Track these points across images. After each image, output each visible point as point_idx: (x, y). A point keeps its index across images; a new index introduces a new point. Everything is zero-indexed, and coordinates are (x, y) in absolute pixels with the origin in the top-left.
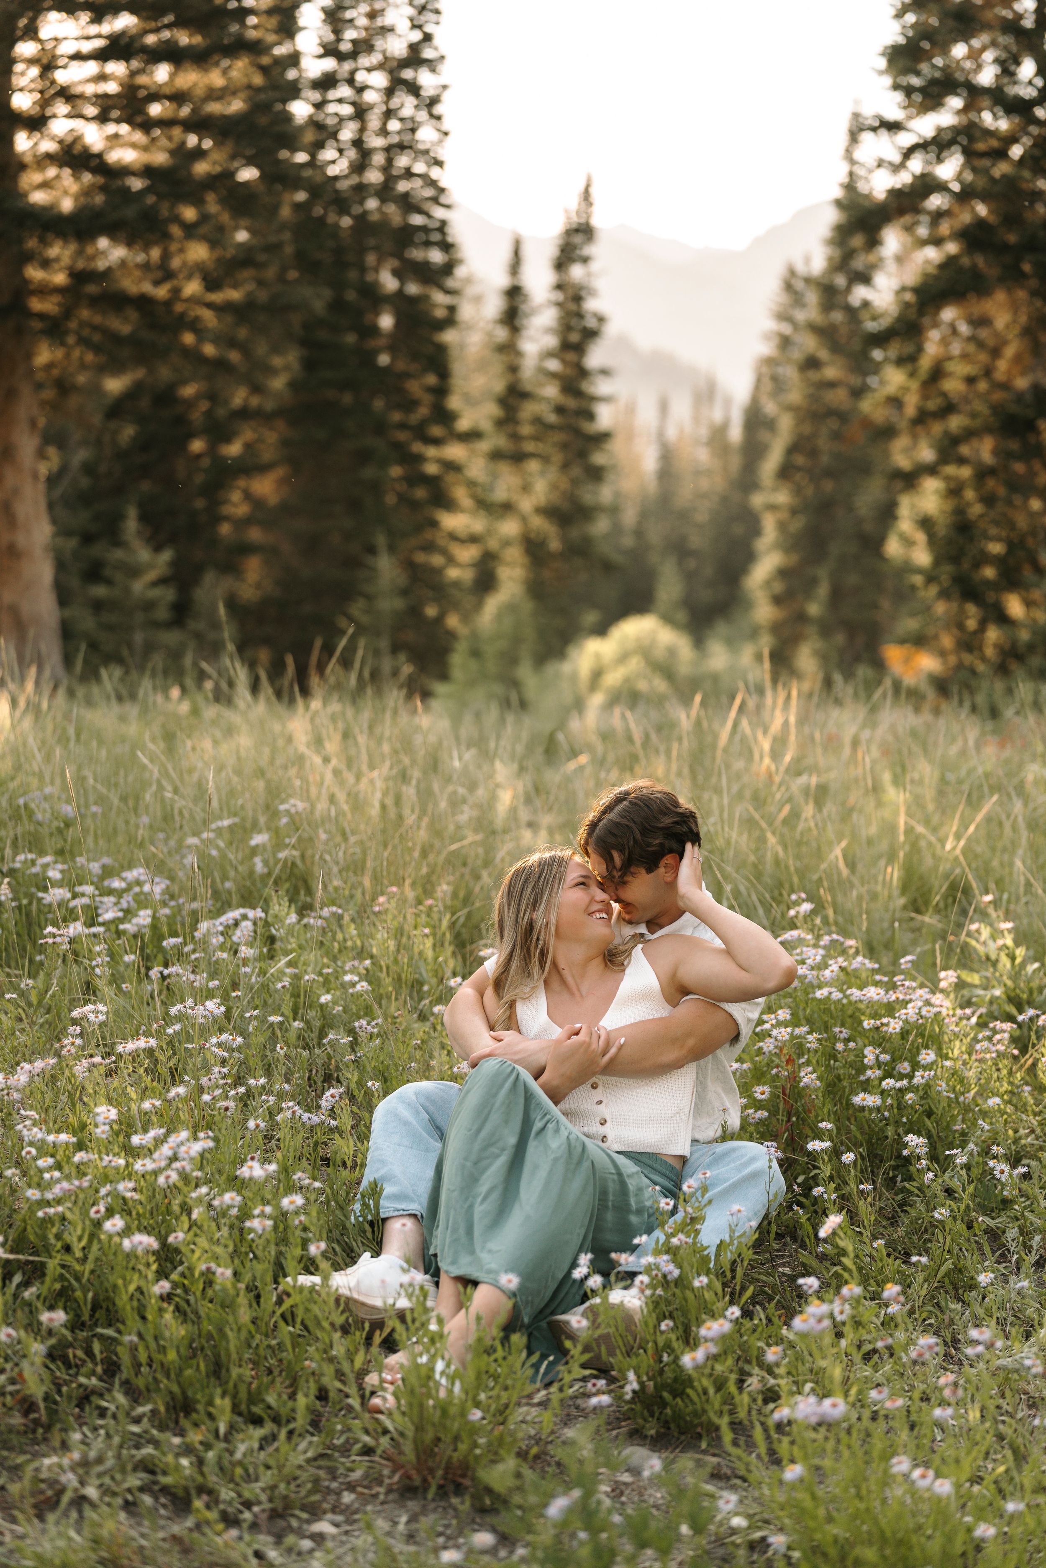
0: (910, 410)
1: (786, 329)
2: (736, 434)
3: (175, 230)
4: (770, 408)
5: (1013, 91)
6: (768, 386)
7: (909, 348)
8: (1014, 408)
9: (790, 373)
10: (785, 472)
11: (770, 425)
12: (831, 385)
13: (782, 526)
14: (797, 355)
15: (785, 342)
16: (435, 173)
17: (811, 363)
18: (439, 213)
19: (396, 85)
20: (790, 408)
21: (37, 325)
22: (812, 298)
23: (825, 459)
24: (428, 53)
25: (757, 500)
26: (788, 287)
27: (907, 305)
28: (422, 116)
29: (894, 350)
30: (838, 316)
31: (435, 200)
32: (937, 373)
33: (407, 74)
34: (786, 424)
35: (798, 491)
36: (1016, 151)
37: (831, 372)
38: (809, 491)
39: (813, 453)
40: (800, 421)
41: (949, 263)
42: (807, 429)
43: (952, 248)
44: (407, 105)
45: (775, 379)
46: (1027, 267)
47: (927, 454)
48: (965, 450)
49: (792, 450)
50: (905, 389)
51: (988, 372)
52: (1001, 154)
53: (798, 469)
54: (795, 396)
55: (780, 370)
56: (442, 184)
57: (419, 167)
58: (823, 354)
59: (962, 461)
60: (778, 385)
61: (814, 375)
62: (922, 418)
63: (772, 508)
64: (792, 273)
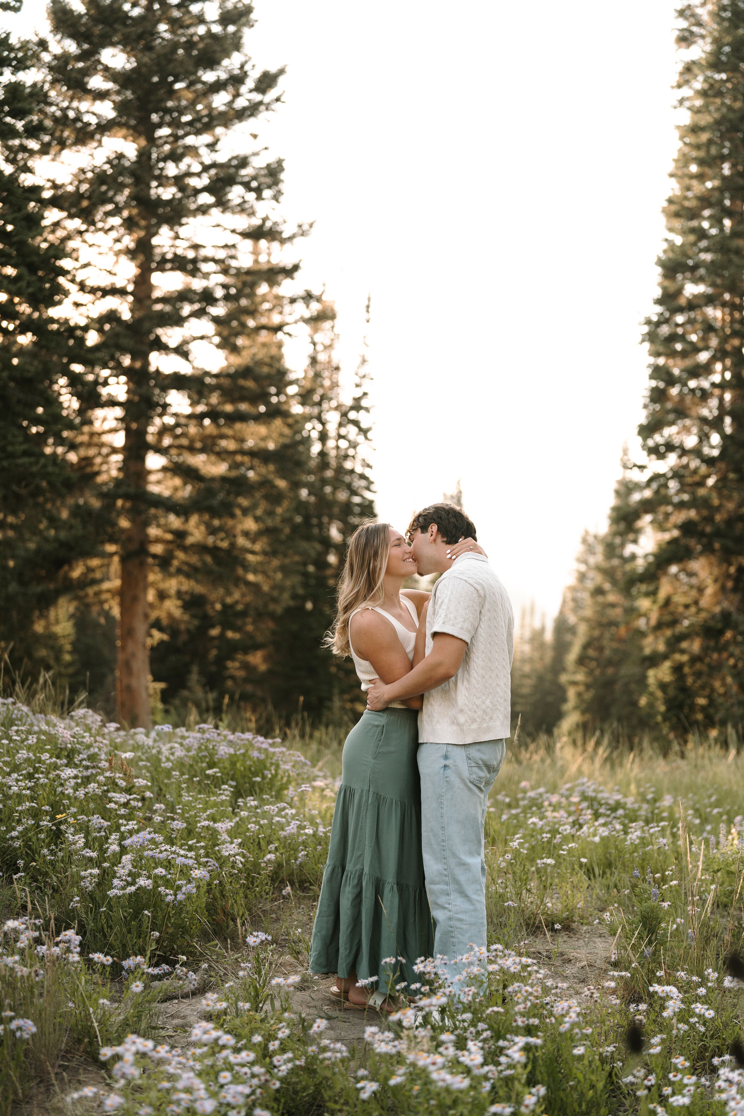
0: (653, 621)
1: (583, 568)
2: (549, 636)
3: (238, 512)
4: (572, 619)
5: (706, 450)
6: (571, 604)
7: (651, 588)
8: (712, 623)
9: (585, 596)
10: (582, 661)
11: (573, 630)
12: (613, 606)
13: (579, 695)
14: (590, 585)
15: (582, 577)
16: (367, 472)
17: (599, 591)
18: (368, 495)
19: (345, 420)
20: (583, 619)
21: (150, 560)
22: (600, 549)
23: (607, 653)
24: (364, 403)
25: (564, 678)
26: (584, 541)
27: (650, 564)
28: (361, 438)
29: (644, 588)
30: (616, 562)
31: (368, 489)
32: (668, 602)
33: (352, 415)
34: (582, 629)
35: (590, 673)
36: (711, 482)
37: (612, 598)
38: (597, 672)
39: (601, 649)
40: (592, 628)
41: (673, 542)
42: (596, 633)
43: (676, 533)
44: (351, 431)
45: (574, 600)
46: (717, 546)
47: (661, 647)
48: (684, 645)
49: (586, 646)
50: (650, 610)
51: (696, 603)
52: (701, 484)
53: (591, 659)
54: (588, 612)
55: (579, 595)
56: (372, 479)
57: (359, 470)
58: (607, 586)
59: (683, 652)
60: (577, 605)
61: (600, 599)
62: (659, 626)
63: (575, 683)
64: (587, 532)
